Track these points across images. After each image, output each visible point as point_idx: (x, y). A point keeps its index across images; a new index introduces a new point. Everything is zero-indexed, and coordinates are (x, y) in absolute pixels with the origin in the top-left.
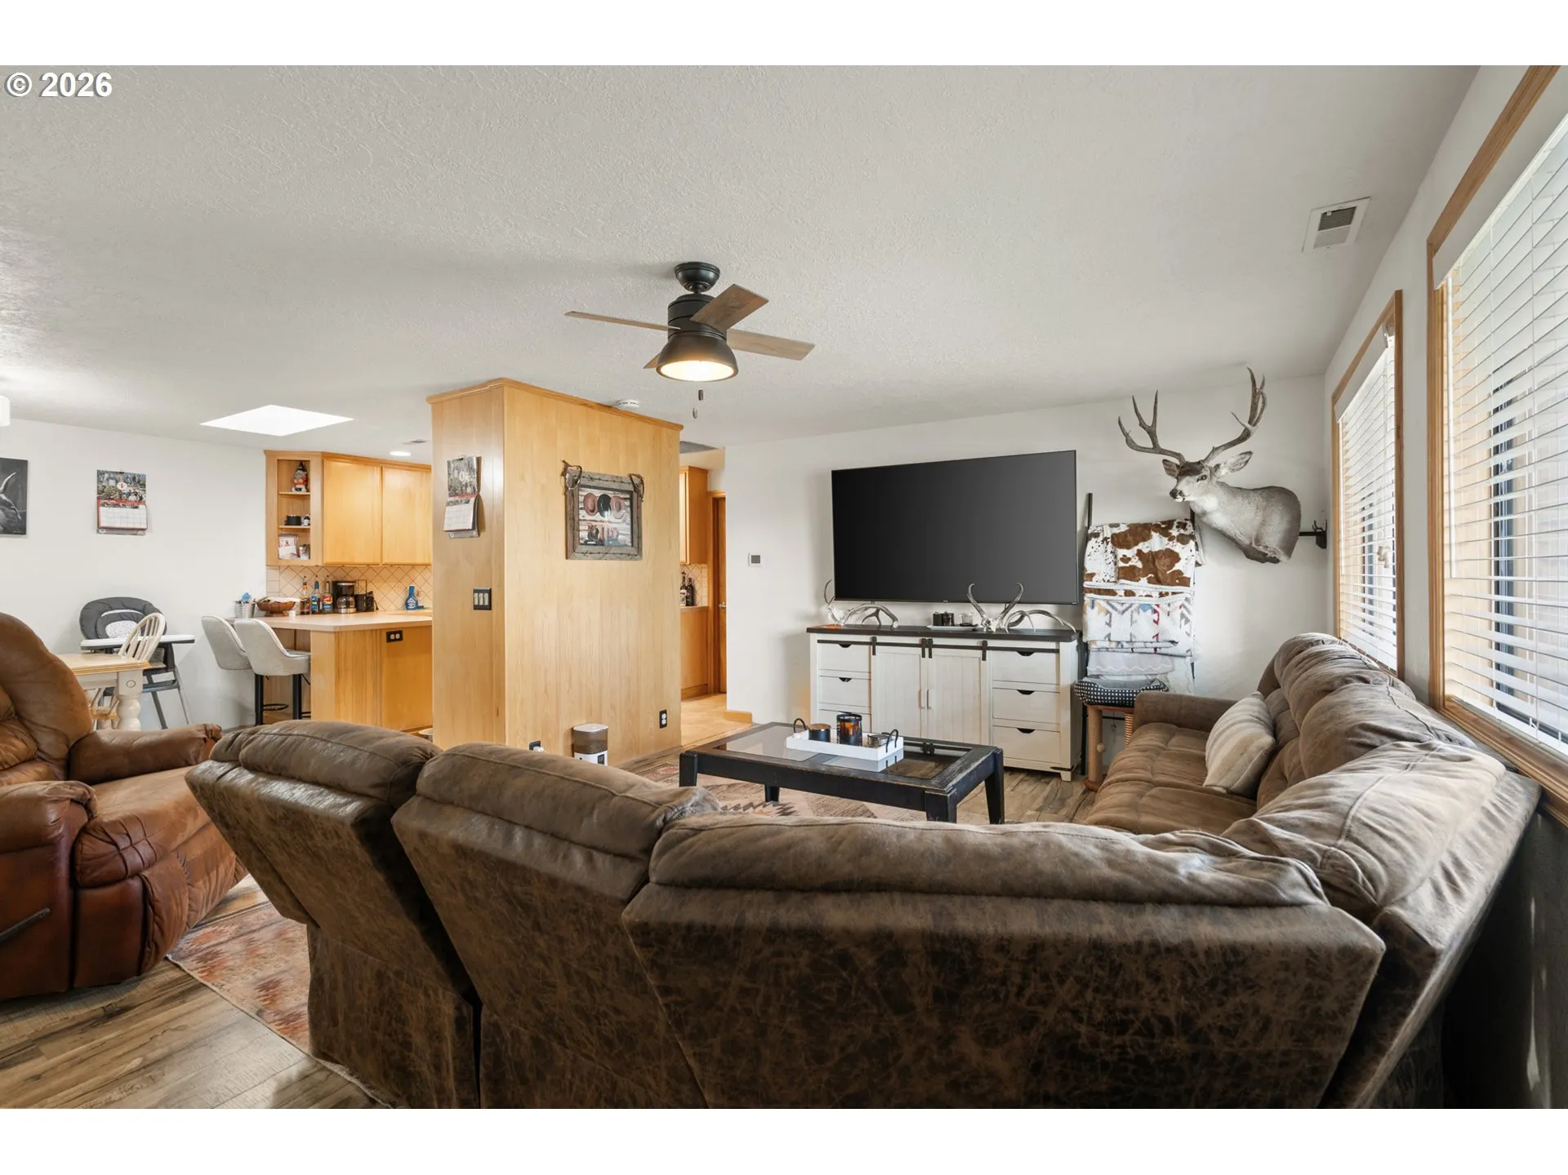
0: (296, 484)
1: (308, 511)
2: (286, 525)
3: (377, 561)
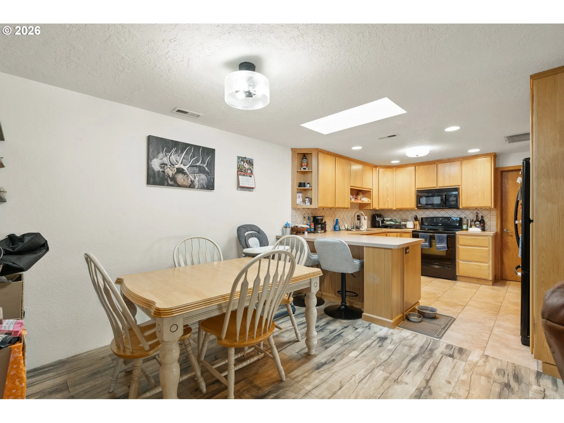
3: (334, 206)
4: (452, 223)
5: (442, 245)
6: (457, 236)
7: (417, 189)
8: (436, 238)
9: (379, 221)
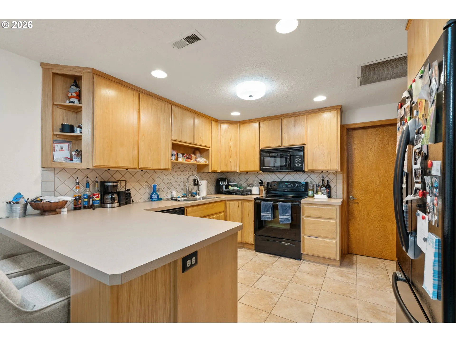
0: (70, 98)
1: (80, 121)
2: (60, 132)
3: (136, 166)
4: (298, 188)
5: (285, 217)
6: (302, 205)
7: (261, 148)
8: (279, 207)
9: (223, 186)
